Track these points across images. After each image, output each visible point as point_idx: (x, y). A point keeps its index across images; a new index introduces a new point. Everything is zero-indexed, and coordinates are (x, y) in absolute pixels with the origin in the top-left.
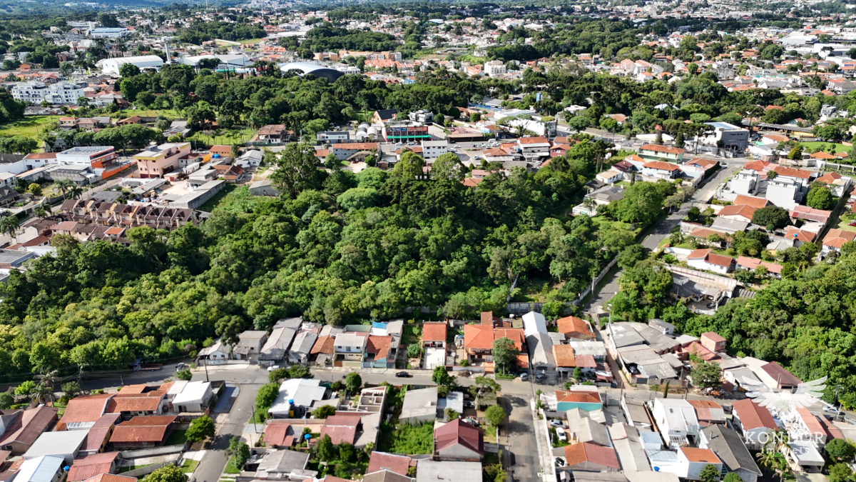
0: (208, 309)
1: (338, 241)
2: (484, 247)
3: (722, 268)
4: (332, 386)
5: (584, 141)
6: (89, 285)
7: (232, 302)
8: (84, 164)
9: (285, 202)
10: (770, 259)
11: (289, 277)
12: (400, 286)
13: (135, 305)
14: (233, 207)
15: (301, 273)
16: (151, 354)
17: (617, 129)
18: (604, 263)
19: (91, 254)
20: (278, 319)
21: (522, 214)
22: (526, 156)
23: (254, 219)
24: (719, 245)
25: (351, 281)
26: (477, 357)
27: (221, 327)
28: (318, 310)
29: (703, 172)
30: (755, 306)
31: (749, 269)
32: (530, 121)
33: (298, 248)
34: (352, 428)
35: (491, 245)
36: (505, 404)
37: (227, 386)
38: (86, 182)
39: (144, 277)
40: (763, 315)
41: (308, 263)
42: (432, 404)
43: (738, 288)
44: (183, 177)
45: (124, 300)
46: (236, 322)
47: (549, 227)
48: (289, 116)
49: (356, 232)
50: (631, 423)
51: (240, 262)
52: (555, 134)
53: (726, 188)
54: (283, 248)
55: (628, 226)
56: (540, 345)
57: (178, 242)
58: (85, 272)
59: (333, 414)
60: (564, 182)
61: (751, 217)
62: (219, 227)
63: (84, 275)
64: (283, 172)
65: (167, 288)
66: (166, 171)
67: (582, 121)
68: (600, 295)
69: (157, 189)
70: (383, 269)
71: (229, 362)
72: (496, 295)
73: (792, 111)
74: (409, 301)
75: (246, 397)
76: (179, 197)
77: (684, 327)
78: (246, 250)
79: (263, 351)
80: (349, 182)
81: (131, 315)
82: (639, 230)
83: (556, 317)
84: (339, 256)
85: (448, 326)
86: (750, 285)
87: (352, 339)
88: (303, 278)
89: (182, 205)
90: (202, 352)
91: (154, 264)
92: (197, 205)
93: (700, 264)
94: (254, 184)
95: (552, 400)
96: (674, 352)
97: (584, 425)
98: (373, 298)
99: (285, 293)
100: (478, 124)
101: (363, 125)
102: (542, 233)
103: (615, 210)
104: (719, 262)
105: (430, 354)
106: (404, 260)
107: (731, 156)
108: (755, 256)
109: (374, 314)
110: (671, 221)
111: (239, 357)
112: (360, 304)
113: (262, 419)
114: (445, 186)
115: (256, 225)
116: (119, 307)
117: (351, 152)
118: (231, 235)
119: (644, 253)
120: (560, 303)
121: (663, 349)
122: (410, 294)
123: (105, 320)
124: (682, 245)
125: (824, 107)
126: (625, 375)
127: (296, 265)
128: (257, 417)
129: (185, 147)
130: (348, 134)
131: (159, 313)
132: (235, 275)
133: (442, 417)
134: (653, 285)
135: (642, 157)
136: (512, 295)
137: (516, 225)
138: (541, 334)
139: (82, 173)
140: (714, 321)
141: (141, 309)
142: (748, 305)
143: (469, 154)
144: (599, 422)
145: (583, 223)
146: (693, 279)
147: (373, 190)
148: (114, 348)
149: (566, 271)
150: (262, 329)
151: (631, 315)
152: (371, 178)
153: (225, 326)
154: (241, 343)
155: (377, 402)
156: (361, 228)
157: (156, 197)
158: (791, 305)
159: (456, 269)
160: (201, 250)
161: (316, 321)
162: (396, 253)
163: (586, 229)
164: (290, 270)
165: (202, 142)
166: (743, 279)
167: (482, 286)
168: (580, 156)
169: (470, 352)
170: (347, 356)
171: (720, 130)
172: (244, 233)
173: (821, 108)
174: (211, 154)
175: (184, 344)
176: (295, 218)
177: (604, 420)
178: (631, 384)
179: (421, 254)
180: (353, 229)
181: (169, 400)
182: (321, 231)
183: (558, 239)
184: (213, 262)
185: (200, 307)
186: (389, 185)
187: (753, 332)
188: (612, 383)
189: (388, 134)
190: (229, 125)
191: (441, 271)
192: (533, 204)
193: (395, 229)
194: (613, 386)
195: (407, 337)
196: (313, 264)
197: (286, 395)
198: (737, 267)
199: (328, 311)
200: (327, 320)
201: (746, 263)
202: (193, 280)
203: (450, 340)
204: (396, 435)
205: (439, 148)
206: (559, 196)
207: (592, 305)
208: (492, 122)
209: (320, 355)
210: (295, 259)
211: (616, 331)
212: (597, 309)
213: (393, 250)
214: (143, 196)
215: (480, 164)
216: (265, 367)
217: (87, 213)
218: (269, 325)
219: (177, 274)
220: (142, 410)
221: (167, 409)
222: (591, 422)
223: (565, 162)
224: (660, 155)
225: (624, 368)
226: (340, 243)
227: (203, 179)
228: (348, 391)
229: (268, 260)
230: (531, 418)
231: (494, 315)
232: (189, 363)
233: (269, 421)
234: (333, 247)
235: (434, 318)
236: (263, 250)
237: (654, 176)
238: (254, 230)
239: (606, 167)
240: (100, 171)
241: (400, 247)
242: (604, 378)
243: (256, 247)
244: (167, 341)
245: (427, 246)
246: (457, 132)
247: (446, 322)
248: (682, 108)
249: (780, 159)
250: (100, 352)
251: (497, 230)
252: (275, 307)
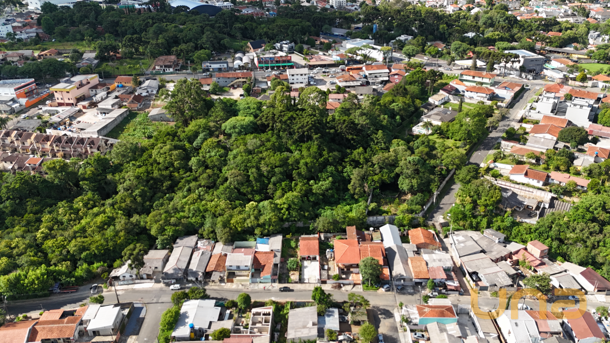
0: (117, 233)
1: (225, 165)
2: (345, 167)
3: (538, 182)
4: (226, 304)
5: (418, 69)
6: (13, 213)
7: (137, 224)
8: (10, 95)
9: (179, 131)
10: (578, 173)
11: (184, 200)
12: (279, 206)
13: (53, 232)
14: (136, 132)
15: (194, 196)
16: (68, 279)
17: (439, 55)
18: (443, 177)
19: (12, 186)
20: (177, 238)
21: (374, 136)
22: (370, 81)
23: (153, 146)
24: (534, 161)
25: (237, 202)
26: (346, 270)
27: (127, 255)
28: (211, 229)
29: (513, 94)
30: (572, 219)
31: (560, 182)
32: (372, 50)
33: (192, 172)
35: (351, 165)
36: (374, 316)
37: (135, 306)
38: (12, 111)
39: (60, 204)
40: (579, 227)
41: (200, 186)
42: (314, 324)
43: (553, 199)
44: (93, 105)
45: (43, 229)
46: (140, 250)
47: (396, 148)
48: (179, 49)
49: (239, 157)
50: (481, 335)
51: (142, 188)
52: (392, 60)
53: (532, 108)
54: (179, 172)
55: (459, 144)
56: (397, 257)
57: (89, 172)
58: (8, 202)
59: (229, 337)
60: (405, 107)
61: (557, 135)
62: (123, 156)
63: (8, 205)
64: (176, 103)
65: (81, 213)
66: (79, 100)
67: (413, 50)
68: (441, 206)
69: (72, 118)
70: (263, 189)
71: (137, 281)
72: (357, 210)
73: (569, 37)
74: (286, 218)
75: (153, 317)
76: (90, 125)
77: (511, 234)
78: (148, 176)
79: (165, 270)
80: (231, 109)
81: (49, 243)
82: (468, 147)
83: (407, 228)
84: (226, 179)
85: (320, 238)
86: (562, 197)
87: (240, 258)
88: (196, 200)
89: (93, 133)
90: (114, 273)
91: (69, 189)
92: (105, 132)
93: (521, 178)
94: (154, 112)
95: (413, 313)
96: (506, 260)
97: (444, 340)
98: (257, 218)
99: (182, 214)
100: (330, 52)
101: (238, 55)
102: (391, 153)
103: (447, 131)
104: (536, 177)
105: (307, 267)
106: (280, 181)
107: (531, 78)
108: (565, 171)
109: (257, 231)
110: (492, 138)
111: (145, 276)
112: (246, 224)
113: (167, 341)
114: (311, 115)
115: (154, 152)
116: (39, 235)
117: (230, 80)
118: (133, 162)
119: (476, 172)
120: (410, 216)
121: (498, 256)
122: (287, 212)
123: (26, 249)
124: (503, 161)
125: (591, 32)
126: (469, 282)
127: (190, 187)
128: (162, 340)
129: (94, 79)
130: (227, 63)
131: (74, 241)
132: (139, 199)
133: (323, 337)
134: (486, 200)
135: (462, 80)
136: (370, 208)
137: (369, 146)
138: (397, 246)
139: (9, 104)
140: (537, 229)
141: (58, 235)
142: (566, 219)
143: (326, 79)
144: (456, 336)
145: (424, 144)
146: (516, 191)
147: (252, 118)
148: (33, 277)
149: (412, 186)
150: (164, 248)
151: (467, 224)
152: (249, 108)
153: (131, 254)
154: (147, 264)
155: (265, 322)
156: (243, 154)
157: (70, 124)
158: (602, 218)
159: (323, 188)
161: (209, 239)
162: (273, 175)
163: (427, 150)
164: (185, 193)
165: (108, 72)
166: (556, 192)
167: (345, 200)
168: (415, 82)
169: (340, 265)
170: (237, 273)
171: (522, 57)
172: (145, 160)
173: (588, 33)
174: (116, 84)
175: (97, 267)
176: (187, 145)
177: (460, 335)
178: (474, 291)
179: (294, 175)
180: (237, 154)
181: (85, 326)
182: (210, 157)
183: (406, 160)
184: (120, 187)
185: (109, 232)
186: (265, 116)
187: (570, 241)
188: (459, 291)
189: (260, 62)
190: (130, 56)
191: (311, 189)
192: (383, 128)
193: (271, 154)
194: (461, 294)
195: (287, 251)
196: (204, 186)
197: (188, 317)
198: (550, 181)
199: (219, 230)
200: (219, 238)
201: (560, 178)
202: (103, 205)
203: (322, 252)
205: (302, 75)
206: (402, 118)
207: (435, 215)
208: (342, 51)
209: (214, 273)
210: (189, 182)
211: (457, 240)
212: (439, 219)
213: (272, 173)
214: (60, 124)
215: (334, 88)
216: (168, 285)
217: (12, 142)
218: (169, 245)
219: (89, 200)
220: (61, 337)
221: (83, 333)
222: (450, 336)
223: (405, 89)
224: (477, 79)
225: (467, 275)
226: (226, 168)
227: (110, 107)
228: (240, 309)
229: (167, 183)
230: (396, 330)
231: (357, 228)
232: (102, 284)
234: (221, 171)
235: (309, 232)
236: (162, 175)
237: (474, 99)
238: (153, 157)
239: (435, 91)
240: (23, 101)
241: (276, 170)
242: (453, 288)
243: (156, 174)
244: (81, 265)
245: (298, 168)
246: (314, 60)
247: (317, 236)
248: (486, 36)
249: (570, 81)
250: (22, 282)
251: (355, 152)
252: (174, 228)
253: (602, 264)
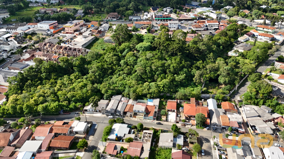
0: (87, 91)
1: (136, 64)
2: (192, 69)
4: (132, 127)
5: (234, 23)
6: (46, 78)
7: (96, 88)
8: (47, 28)
9: (117, 47)
11: (117, 79)
12: (159, 85)
13: (61, 88)
14: (98, 47)
15: (121, 77)
16: (67, 109)
17: (246, 16)
18: (241, 78)
19: (46, 67)
20: (113, 95)
21: (208, 55)
22: (209, 28)
23: (105, 54)
25: (140, 82)
26: (189, 118)
27: (91, 101)
28: (128, 93)
29: (283, 38)
32: (211, 13)
33: (121, 67)
34: (140, 149)
35: (195, 69)
36: (200, 141)
37: (93, 123)
38: (48, 35)
39: (65, 76)
41: (124, 73)
42: (171, 141)
44: (81, 34)
45: (58, 86)
46: (97, 99)
47: (219, 62)
48: (119, 10)
49: (142, 62)
50: (254, 156)
51: (99, 72)
52: (221, 18)
54: (115, 66)
55: (252, 62)
56: (215, 114)
57: (77, 63)
59: (132, 141)
60: (226, 42)
62: (92, 57)
63: (44, 75)
64: (116, 35)
65: (73, 81)
66: (75, 31)
67: (232, 14)
68: (239, 92)
69: (72, 39)
70: (152, 77)
71: (95, 113)
72: (196, 90)
74: (162, 91)
75: (101, 128)
76: (79, 43)
77: (275, 109)
78: (102, 67)
79: (107, 109)
80: (140, 39)
81: (59, 93)
82: (256, 64)
83: (221, 101)
84: (136, 71)
85: (177, 102)
87: (139, 107)
88: (122, 79)
89: (80, 46)
90: (85, 108)
91: (69, 70)
92: (85, 46)
94: (106, 38)
96: (271, 122)
97: (235, 156)
98: (148, 90)
99: (115, 85)
100: (190, 13)
101: (146, 13)
102: (216, 64)
103: (246, 55)
105: (170, 114)
106: (160, 74)
109: (148, 96)
110: (270, 60)
111: (98, 111)
112: (143, 92)
113: (106, 140)
114: (178, 44)
115: (105, 57)
116: (56, 89)
117: (141, 25)
118: (96, 60)
119: (260, 77)
120: (223, 95)
121: (267, 119)
122: (162, 89)
123: (50, 94)
124: (275, 72)
126: (250, 130)
127: (120, 73)
128: (104, 139)
129: (82, 22)
130: (140, 17)
131: (70, 92)
132: (98, 77)
133: (175, 147)
134: (264, 91)
135: (257, 30)
136: (203, 90)
137: (205, 60)
138: (215, 109)
139: (46, 31)
141: (63, 90)
143: (187, 26)
144: (241, 155)
145: (233, 61)
146: (280, 88)
147: (149, 44)
148: (53, 106)
149: (225, 81)
150: (107, 99)
151: (252, 102)
152: (149, 39)
153: (93, 101)
154: (99, 106)
155: (149, 137)
156: (144, 60)
157: (71, 42)
159: (181, 78)
160: (86, 66)
161: (127, 97)
163: (235, 64)
164: (118, 76)
165: (88, 19)
167: (191, 85)
168: (232, 30)
169: (186, 115)
170: (138, 114)
172: (101, 60)
174: (91, 25)
175: (78, 105)
176: (120, 54)
177: (243, 155)
178: (253, 135)
179: (167, 72)
180: (141, 60)
181: (72, 129)
182: (130, 60)
183: (223, 68)
184: (90, 71)
185: (84, 90)
186: (156, 43)
189: (155, 17)
190: (97, 12)
191: (175, 79)
192: (213, 51)
193: (157, 61)
195: (161, 106)
196: (126, 73)
197: (115, 131)
199: (131, 94)
200: (131, 97)
202: (82, 78)
203: (178, 108)
204: (157, 153)
205: (175, 24)
206: (223, 47)
207: (235, 96)
208: (196, 13)
209: (128, 113)
210: (119, 71)
211: (246, 109)
212: (238, 98)
213: (157, 70)
214: (66, 41)
215: (190, 31)
216: (108, 116)
217: (47, 48)
218: (109, 98)
219: (77, 75)
220: (62, 133)
221: (71, 132)
222: (238, 155)
223: (226, 33)
224: (265, 30)
225: (250, 127)
226: (136, 66)
227: (88, 35)
228: (138, 130)
229: (110, 71)
230: (211, 148)
231: (196, 99)
232: (80, 112)
233: (108, 141)
234: (134, 67)
236: (108, 67)
237: (262, 40)
238: (105, 59)
239: (242, 35)
240: (52, 30)
241: (159, 68)
242: (242, 132)
243: (106, 66)
244: (72, 103)
245: (170, 68)
246: (182, 17)
247: (176, 101)
248: (272, 8)
250: (48, 108)
251: (198, 63)
252: (112, 91)
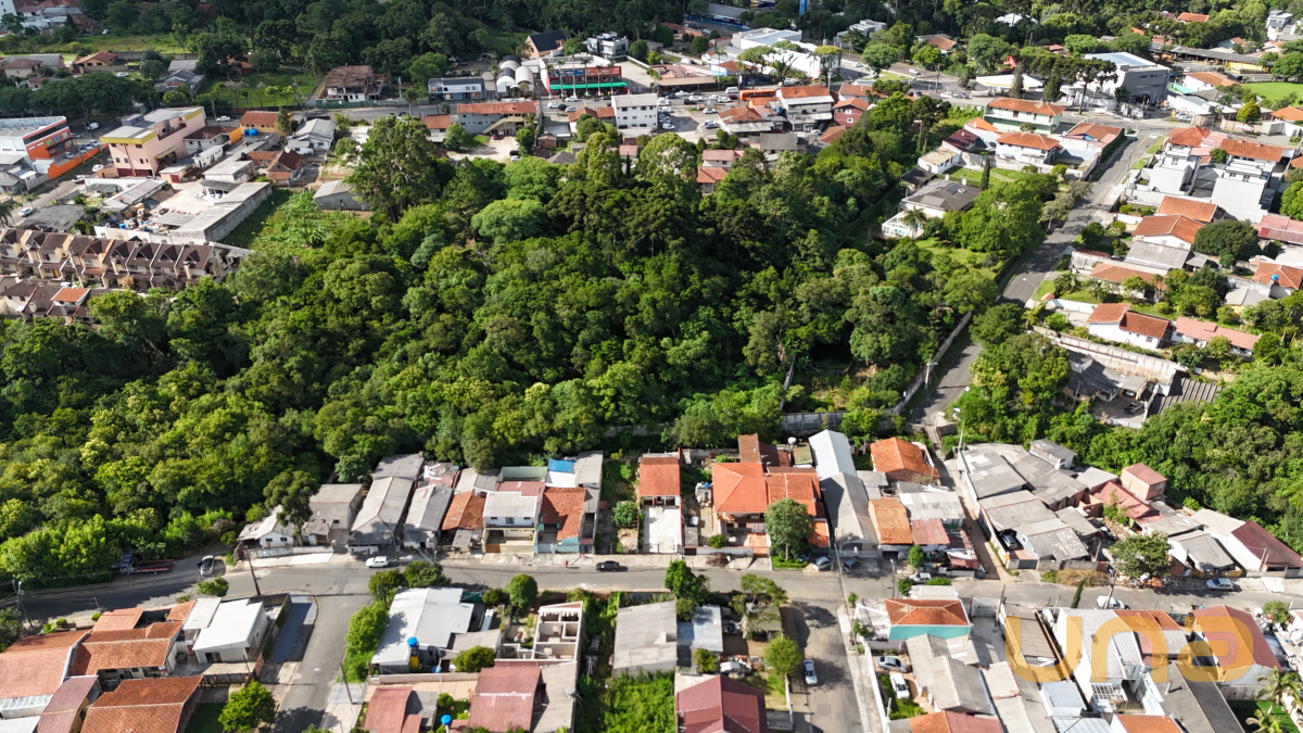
0: (251, 449)
1: (480, 305)
2: (736, 309)
3: (1149, 340)
4: (484, 598)
5: (895, 95)
6: (30, 406)
7: (294, 430)
8: (14, 152)
9: (380, 230)
10: (1234, 321)
11: (394, 379)
12: (595, 393)
13: (115, 446)
14: (287, 233)
15: (414, 370)
16: (151, 545)
17: (941, 63)
18: (945, 330)
19: (25, 349)
20: (379, 459)
21: (798, 242)
22: (793, 121)
23: (324, 264)
24: (1141, 296)
25: (507, 384)
26: (737, 527)
27: (274, 496)
28: (451, 441)
29: (1099, 150)
30: (1218, 419)
31: (1196, 341)
32: (796, 54)
33: (408, 319)
34: (527, 696)
35: (749, 304)
36: (796, 623)
37: (294, 600)
38: (21, 188)
39: (128, 387)
40: (1233, 435)
41: (427, 349)
42: (669, 639)
43: (1179, 375)
44: (195, 174)
45: (95, 440)
46: (302, 486)
47: (847, 267)
48: (377, 51)
49: (510, 288)
51: (304, 353)
52: (841, 75)
53: (1140, 181)
54: (381, 320)
55: (981, 258)
56: (846, 498)
57: (188, 320)
58: (18, 383)
59: (491, 665)
60: (867, 178)
61: (1193, 239)
62: (262, 285)
63: (18, 389)
64: (373, 169)
65: (173, 407)
66: (164, 162)
67: (886, 53)
68: (941, 391)
69: (149, 202)
70: (561, 357)
71: (296, 550)
73: (1225, 24)
74: (611, 418)
75: (332, 623)
76: (188, 218)
77: (1087, 450)
78: (314, 327)
79: (355, 527)
80: (491, 184)
81: (109, 469)
82: (1000, 264)
83: (866, 437)
84: (483, 335)
85: (682, 460)
86: (1199, 371)
87: (513, 502)
88: (420, 379)
89: (195, 235)
90: (247, 533)
91: (148, 355)
92: (222, 233)
93: (1112, 332)
94: (325, 189)
95: (879, 617)
96: (1076, 505)
97: (942, 671)
98: (548, 418)
100: (706, 57)
101: (506, 65)
102: (836, 278)
103: (957, 230)
104: (1145, 329)
105: (654, 520)
106: (597, 340)
107: (1140, 115)
108: (1206, 317)
109: (550, 445)
110: (1053, 246)
111: (313, 540)
112: (525, 430)
113: (362, 673)
114: (663, 197)
115: (328, 277)
116: (86, 452)
117: (489, 120)
118: (284, 298)
119: (1017, 319)
120: (875, 412)
121: (1059, 498)
122: (612, 406)
123: (59, 482)
124: (1075, 294)
125: (1274, 14)
126: (996, 551)
127: (406, 352)
128: (351, 671)
129: (195, 116)
130: (482, 82)
131: (160, 465)
132: (297, 377)
133: (689, 664)
134: (1036, 379)
135: (990, 120)
136: (789, 397)
137: (789, 263)
138: (847, 477)
139: (13, 171)
140: (1142, 441)
141: (127, 452)
142: (1205, 418)
143: (696, 117)
144: (967, 663)
145: (906, 258)
146: (1101, 359)
147: (536, 203)
148: (77, 540)
149: (880, 349)
150: (351, 481)
151: (995, 429)
152: (530, 181)
153: (283, 494)
154: (318, 515)
155: (568, 634)
156: (519, 281)
157: (146, 216)
158: (1281, 416)
159: (690, 353)
160: (233, 329)
161: (449, 461)
162: (583, 327)
163: (912, 271)
164: (396, 365)
165: (225, 103)
166: (1187, 361)
167: (736, 379)
168: (889, 123)
169: (725, 517)
170: (508, 532)
171: (1123, 68)
172: (308, 294)
173: (1266, 15)
174: (243, 129)
175: (211, 519)
176: (398, 261)
177: (977, 660)
178: (1008, 571)
179: (628, 327)
180: (504, 281)
181: (188, 642)
182: (448, 287)
183: (867, 292)
184: (256, 352)
185: (235, 447)
186: (565, 198)
187: (1213, 466)
188: (976, 571)
189: (553, 80)
190: (270, 67)
191: (664, 357)
192: (819, 224)
193: (579, 281)
194: (979, 576)
195: (614, 486)
196: (435, 350)
197: (404, 625)
198: (1174, 337)
199: (469, 444)
200: (468, 460)
201: (1195, 332)
202: (222, 389)
203: (687, 489)
204: (607, 702)
205: (644, 108)
206: (860, 203)
207: (926, 410)
208: (732, 56)
209: (458, 533)
210: (403, 340)
211: (974, 464)
212: (936, 418)
213: (580, 321)
214: (123, 215)
215: (715, 137)
216: (362, 557)
217: (23, 254)
218: (363, 474)
219: (191, 378)
220: (138, 665)
221: (185, 658)
222: (954, 663)
223: (867, 139)
224: (1023, 117)
225: (994, 538)
226: (482, 310)
227: (231, 179)
228: (515, 608)
229: (356, 344)
230: (841, 650)
231: (761, 439)
232: (224, 555)
233: (375, 678)
234: (471, 318)
235: (659, 447)
236: (345, 326)
237: (1017, 160)
238: (326, 287)
239: (933, 143)
240: (44, 165)
241: (589, 315)
242: (963, 564)
243: (332, 323)
244: (179, 516)
245: (637, 312)
246: (670, 75)
247: (676, 454)
248: (1044, 22)
249: (1224, 121)
250: (53, 550)
251: (759, 277)
252: (372, 439)
253: (1280, 513)
